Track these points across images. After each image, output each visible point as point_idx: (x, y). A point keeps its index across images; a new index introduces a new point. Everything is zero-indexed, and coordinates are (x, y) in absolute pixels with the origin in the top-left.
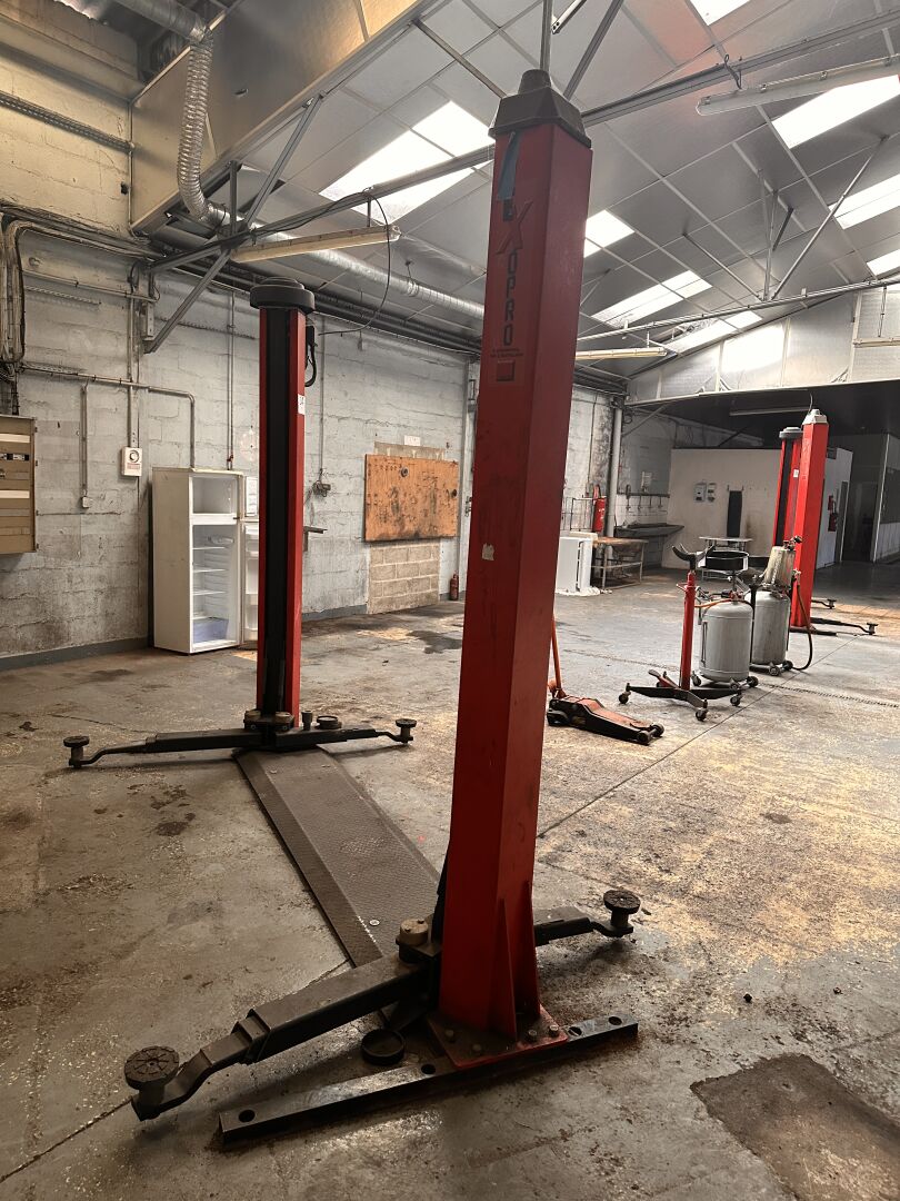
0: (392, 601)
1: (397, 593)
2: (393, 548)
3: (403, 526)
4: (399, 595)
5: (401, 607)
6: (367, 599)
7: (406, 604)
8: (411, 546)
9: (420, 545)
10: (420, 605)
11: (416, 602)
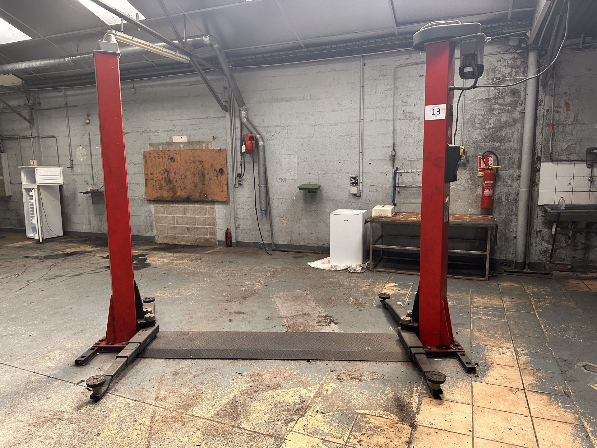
0: (174, 238)
1: (179, 234)
2: (172, 205)
3: (175, 192)
4: (180, 235)
5: (182, 243)
6: (155, 233)
7: (187, 242)
8: (187, 206)
9: (196, 206)
10: (200, 245)
11: (195, 242)
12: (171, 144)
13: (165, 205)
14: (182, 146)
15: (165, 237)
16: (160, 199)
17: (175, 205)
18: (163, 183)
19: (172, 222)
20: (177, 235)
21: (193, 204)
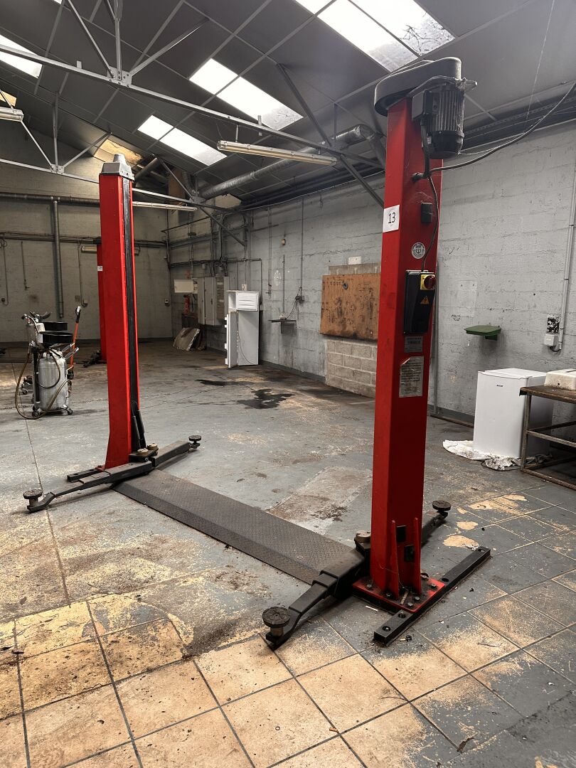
0: (341, 382)
1: (345, 377)
2: (342, 342)
3: (345, 326)
4: (346, 379)
5: (347, 389)
6: (326, 374)
7: (351, 388)
8: (355, 344)
9: (362, 345)
10: (362, 394)
11: (358, 389)
12: (346, 267)
13: (336, 341)
14: (356, 269)
15: (334, 379)
16: (332, 334)
17: (344, 342)
18: (336, 314)
19: (340, 362)
20: (343, 379)
21: (359, 342)
